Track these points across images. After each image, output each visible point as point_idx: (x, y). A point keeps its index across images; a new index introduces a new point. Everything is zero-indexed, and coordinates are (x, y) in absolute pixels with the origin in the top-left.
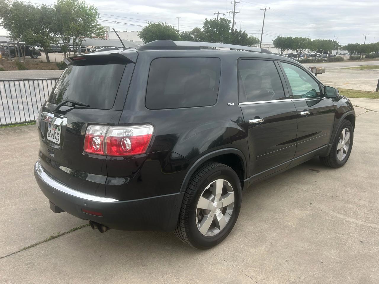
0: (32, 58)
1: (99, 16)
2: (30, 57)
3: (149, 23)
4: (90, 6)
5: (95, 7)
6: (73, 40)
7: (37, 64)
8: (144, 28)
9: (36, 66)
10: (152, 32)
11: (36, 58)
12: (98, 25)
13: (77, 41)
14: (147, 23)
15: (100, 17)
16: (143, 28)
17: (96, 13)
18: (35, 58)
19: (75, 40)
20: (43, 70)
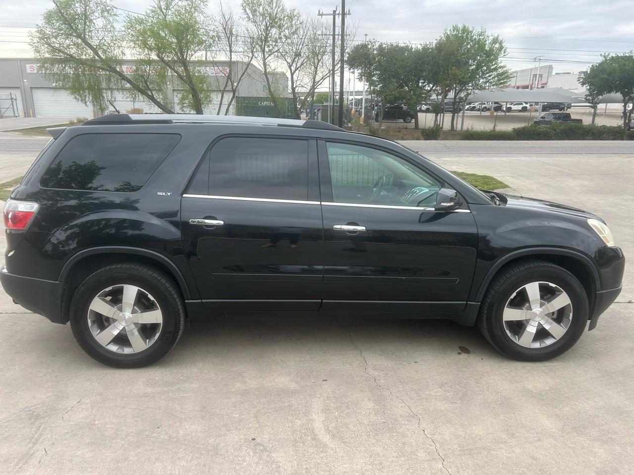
0: (405, 121)
1: (504, 53)
2: (402, 120)
3: (605, 57)
4: (492, 38)
5: (500, 38)
6: (455, 94)
7: (399, 132)
8: (592, 66)
9: (398, 134)
10: (608, 71)
11: (410, 122)
12: (500, 67)
13: (462, 95)
14: (601, 55)
15: (506, 54)
16: (590, 66)
17: (501, 48)
18: (407, 123)
19: (458, 94)
20: (405, 140)
